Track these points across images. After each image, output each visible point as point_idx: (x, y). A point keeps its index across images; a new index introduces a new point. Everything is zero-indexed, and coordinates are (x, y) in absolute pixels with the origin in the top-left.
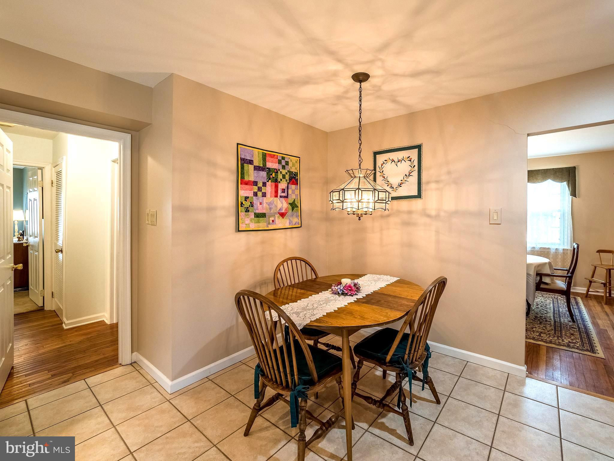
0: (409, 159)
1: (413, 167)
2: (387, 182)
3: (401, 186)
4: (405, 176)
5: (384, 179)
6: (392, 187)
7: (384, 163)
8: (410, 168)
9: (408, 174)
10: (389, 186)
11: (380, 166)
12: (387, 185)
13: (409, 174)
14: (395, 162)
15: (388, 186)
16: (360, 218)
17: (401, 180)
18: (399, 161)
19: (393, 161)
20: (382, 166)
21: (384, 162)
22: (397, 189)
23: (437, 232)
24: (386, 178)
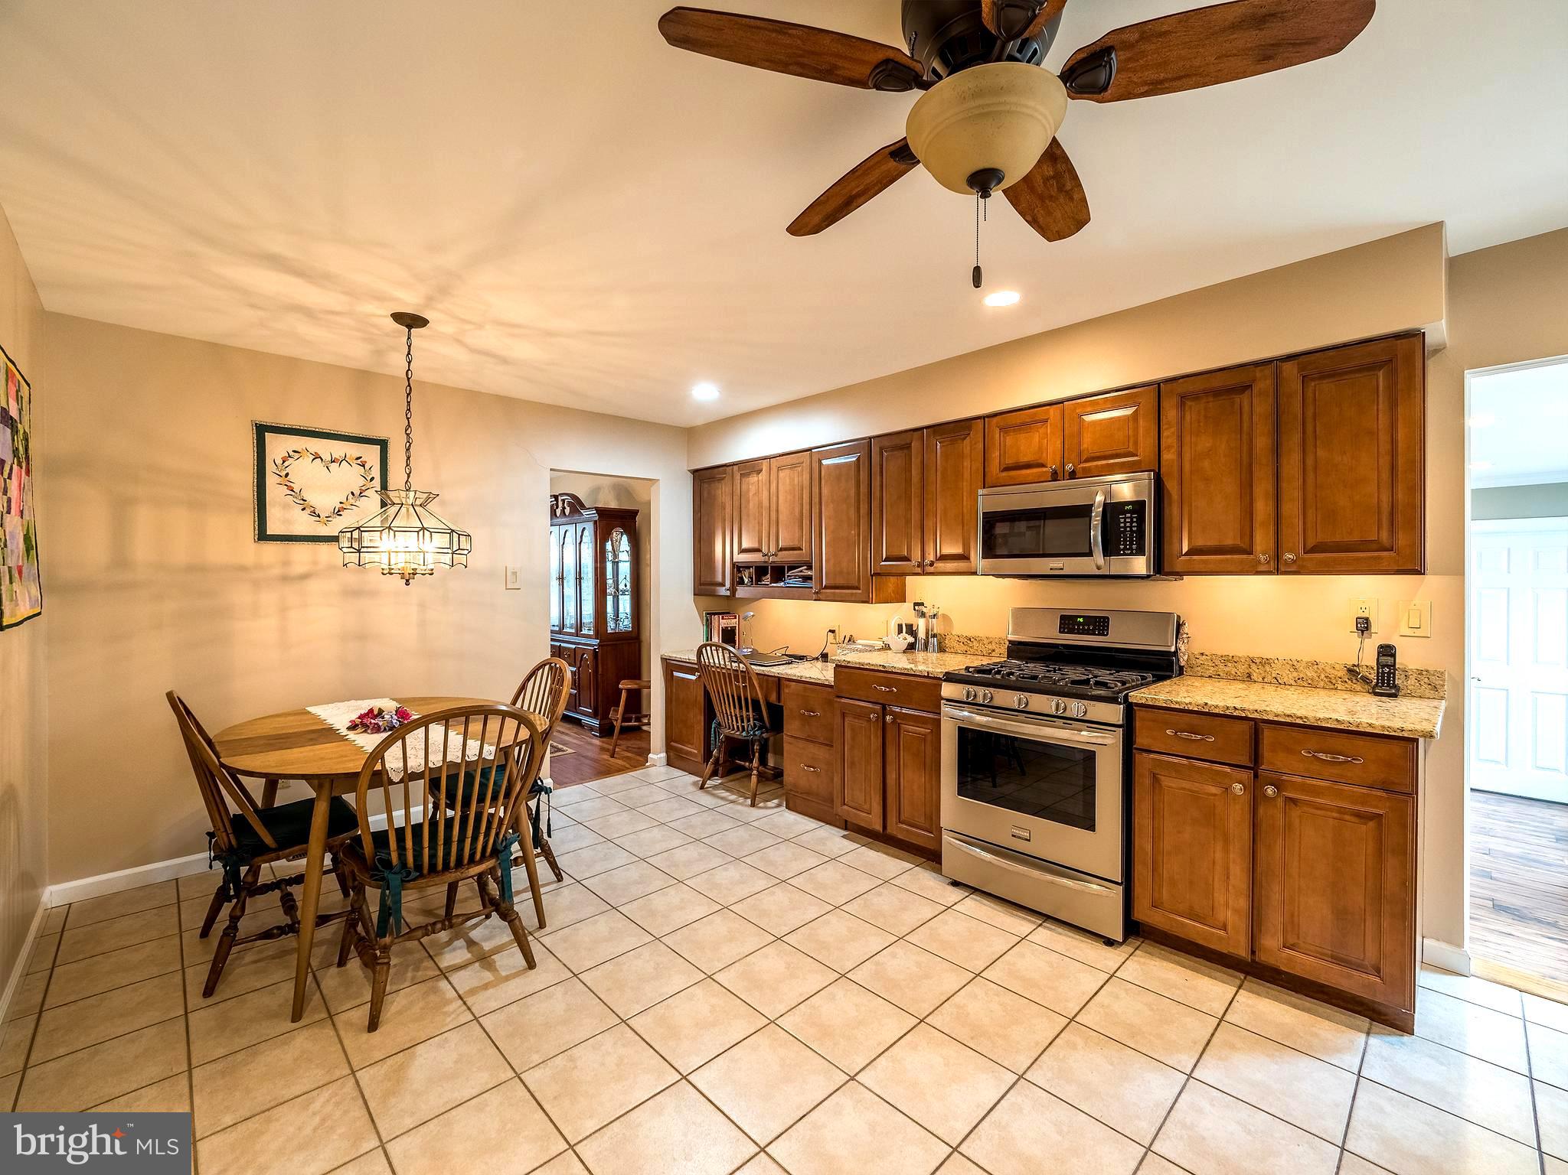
0: (359, 461)
1: (369, 479)
2: (302, 502)
3: (341, 515)
4: (351, 496)
5: (293, 493)
6: (315, 513)
7: (290, 457)
8: (362, 481)
9: (357, 493)
10: (308, 511)
11: (279, 461)
12: (302, 507)
13: (361, 493)
14: (322, 460)
15: (303, 509)
16: (407, 581)
17: (341, 503)
18: (334, 461)
19: (317, 457)
20: (284, 462)
21: (291, 453)
22: (329, 519)
23: (422, 606)
24: (297, 490)
